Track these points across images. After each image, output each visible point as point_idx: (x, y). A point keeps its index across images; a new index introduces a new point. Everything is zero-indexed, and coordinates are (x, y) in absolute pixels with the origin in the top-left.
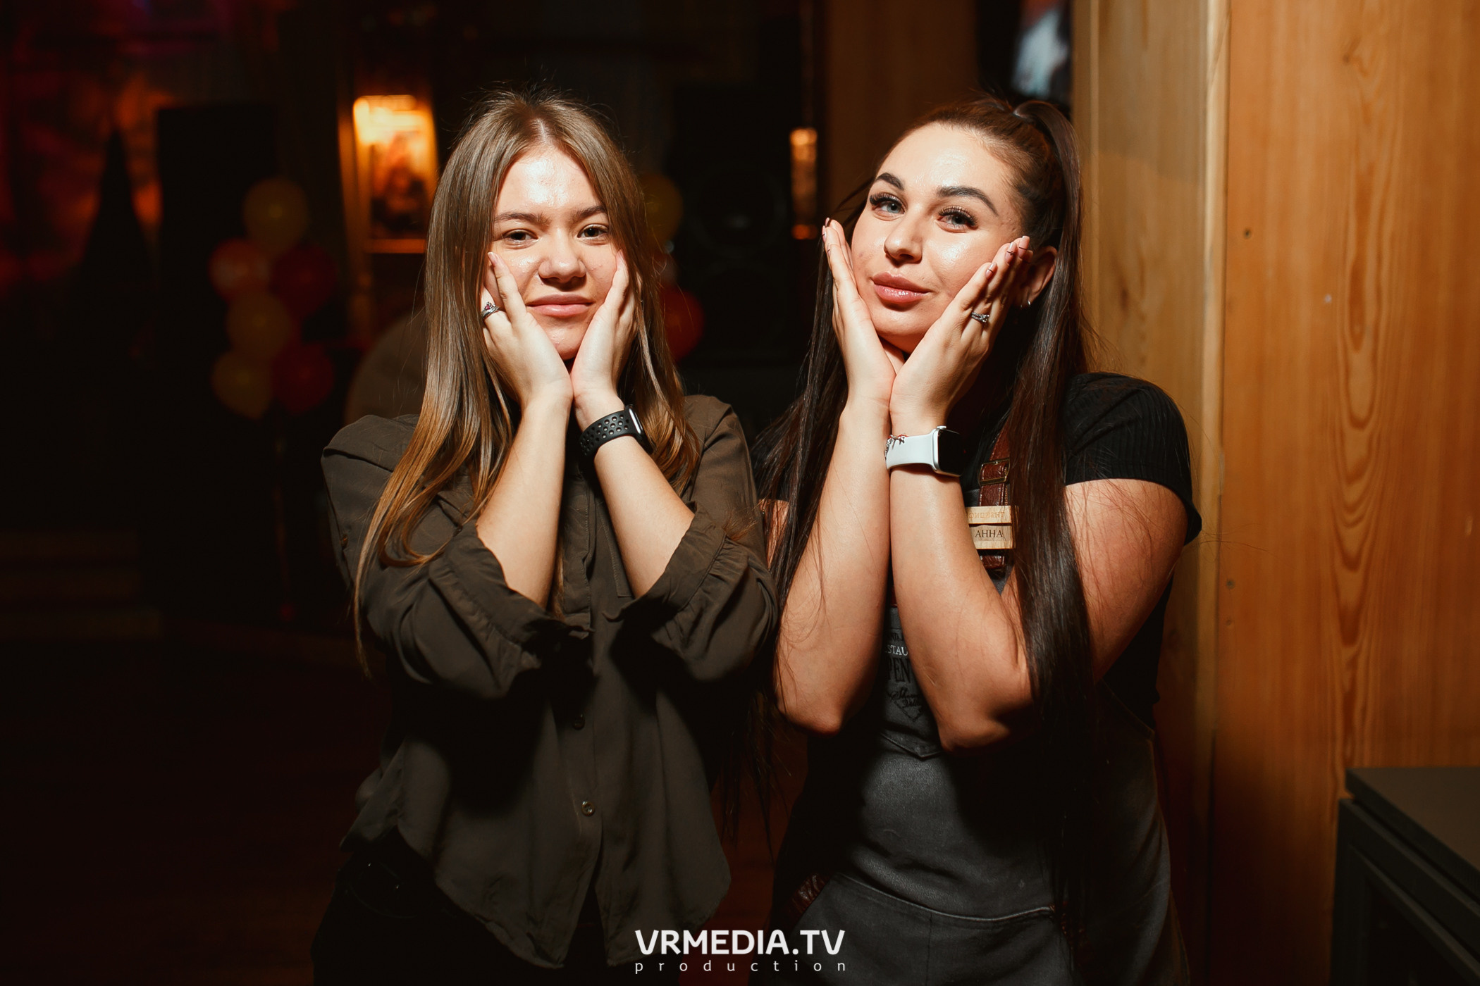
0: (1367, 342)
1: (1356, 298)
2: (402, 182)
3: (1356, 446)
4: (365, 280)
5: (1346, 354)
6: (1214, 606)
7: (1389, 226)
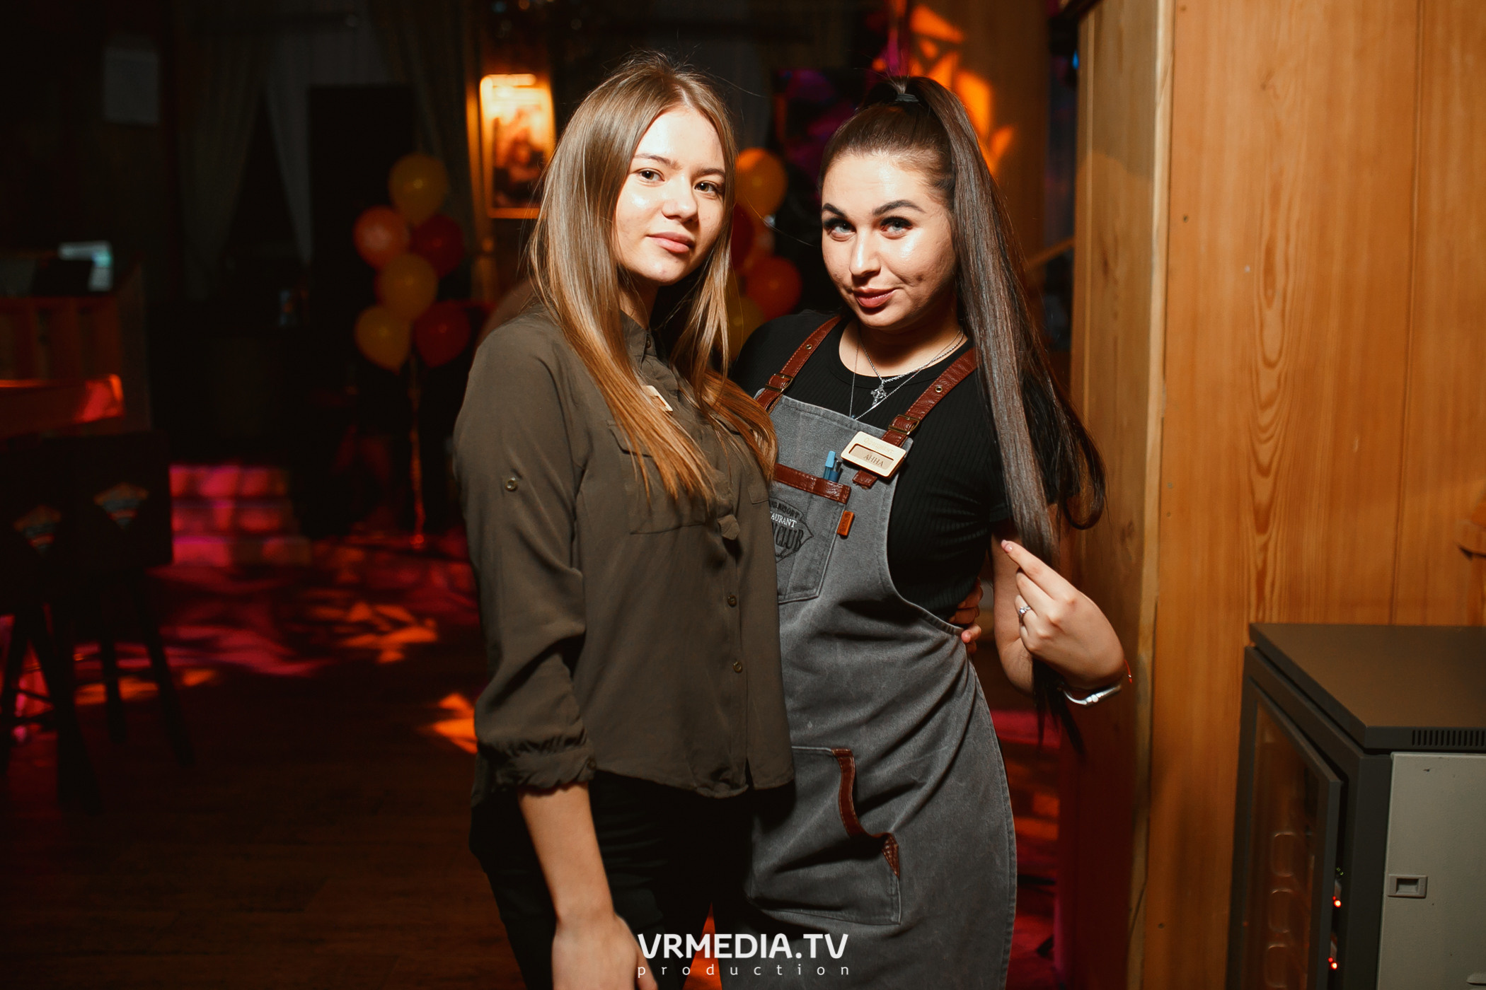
0: (1277, 303)
1: (1269, 270)
2: (523, 153)
3: (1267, 384)
4: (488, 245)
5: (1260, 309)
6: (1157, 502)
7: (1296, 215)
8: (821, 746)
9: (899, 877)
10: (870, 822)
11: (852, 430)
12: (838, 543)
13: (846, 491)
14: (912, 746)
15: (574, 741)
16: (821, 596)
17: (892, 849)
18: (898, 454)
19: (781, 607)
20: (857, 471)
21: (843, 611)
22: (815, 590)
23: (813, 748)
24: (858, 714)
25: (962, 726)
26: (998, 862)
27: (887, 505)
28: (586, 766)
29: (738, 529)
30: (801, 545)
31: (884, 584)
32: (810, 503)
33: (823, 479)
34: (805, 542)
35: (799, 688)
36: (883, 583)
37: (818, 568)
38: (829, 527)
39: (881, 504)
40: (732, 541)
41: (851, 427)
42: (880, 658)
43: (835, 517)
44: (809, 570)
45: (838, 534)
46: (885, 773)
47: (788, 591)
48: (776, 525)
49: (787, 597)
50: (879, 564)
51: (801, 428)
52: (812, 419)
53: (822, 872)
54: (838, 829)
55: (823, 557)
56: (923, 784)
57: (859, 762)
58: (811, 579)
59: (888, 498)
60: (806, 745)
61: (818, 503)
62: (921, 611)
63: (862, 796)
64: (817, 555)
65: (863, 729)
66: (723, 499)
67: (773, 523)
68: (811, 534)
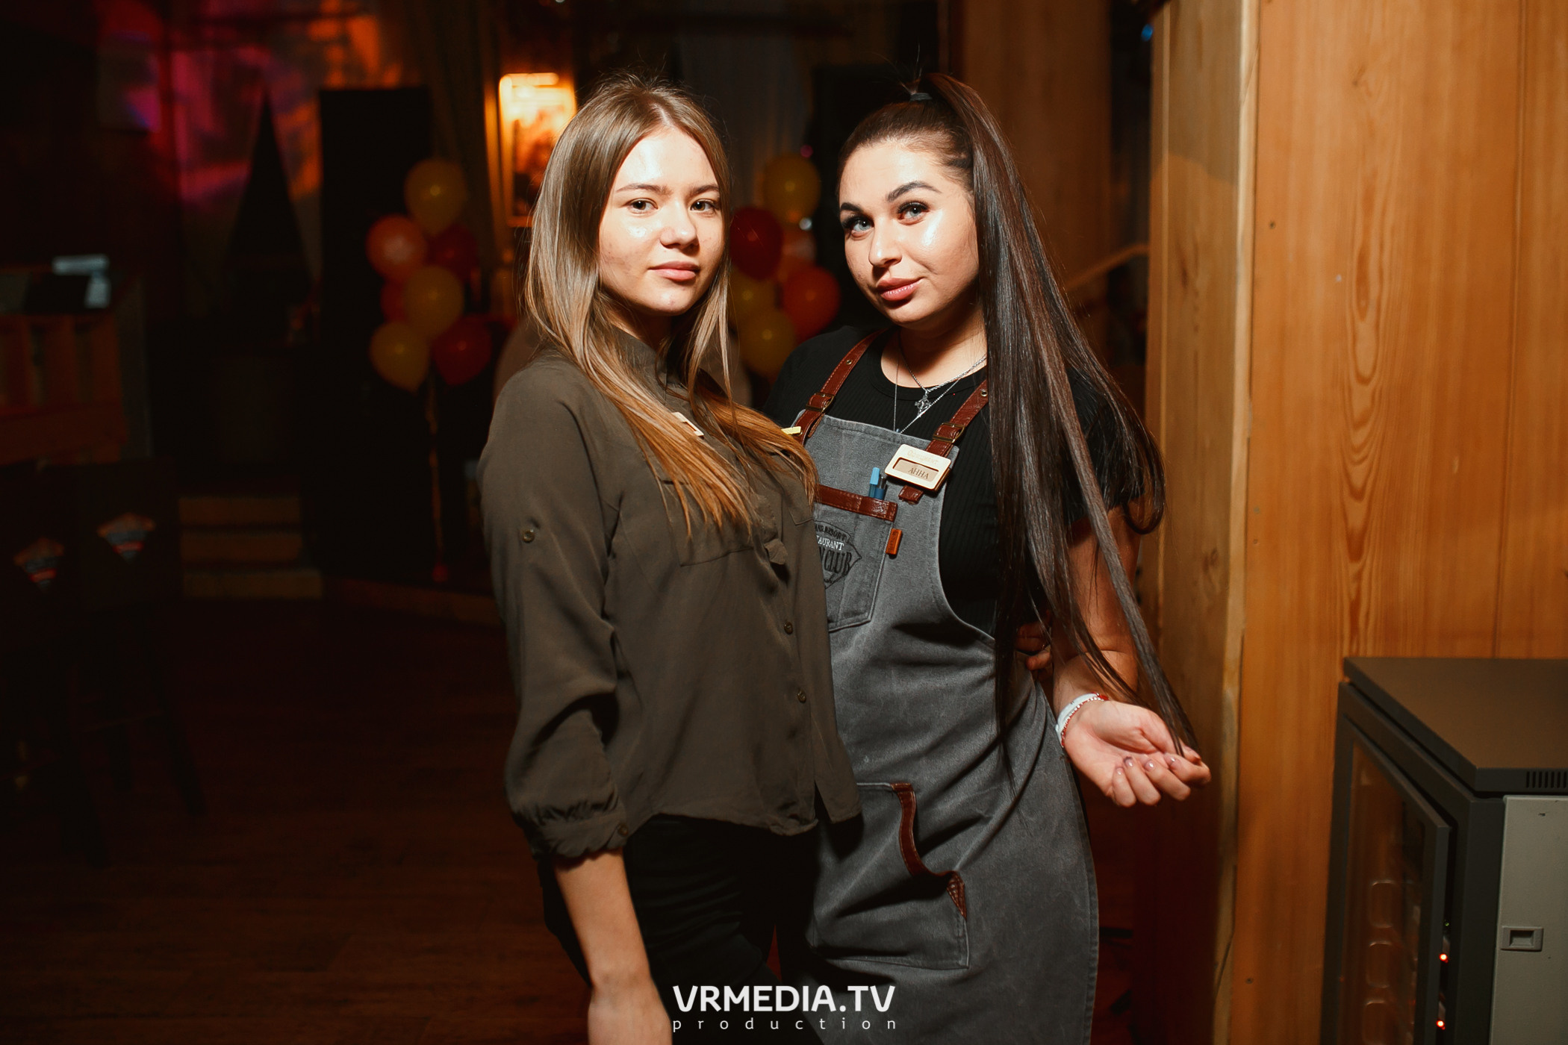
0: (1371, 314)
1: (1362, 279)
3: (1361, 400)
5: (1353, 323)
6: (1243, 528)
7: (1390, 220)
8: (879, 782)
9: (966, 919)
10: (933, 861)
11: (896, 444)
12: (887, 563)
13: (893, 508)
14: (976, 778)
15: (602, 806)
16: (873, 621)
17: (958, 888)
18: (942, 464)
19: (831, 635)
20: (902, 487)
21: (898, 634)
22: (866, 614)
23: (871, 784)
24: (916, 745)
25: (1031, 757)
26: (1077, 902)
27: (936, 519)
28: (616, 831)
29: (785, 553)
30: (849, 568)
31: (939, 603)
32: (856, 524)
33: (868, 497)
34: (853, 565)
35: (853, 721)
36: (936, 602)
37: (869, 591)
38: (877, 547)
39: (930, 519)
40: (780, 565)
41: (894, 441)
42: (938, 685)
43: (883, 535)
44: (859, 594)
45: (887, 553)
46: (948, 808)
47: (840, 617)
48: (824, 549)
49: (838, 624)
50: (932, 582)
51: (844, 447)
52: (854, 436)
53: (885, 914)
54: (899, 868)
55: (873, 579)
56: (990, 818)
57: (920, 796)
58: (863, 603)
59: (937, 511)
60: (863, 781)
61: (865, 522)
62: (979, 634)
63: (925, 832)
64: (866, 577)
65: (923, 761)
66: (767, 524)
67: (820, 548)
68: (859, 555)
